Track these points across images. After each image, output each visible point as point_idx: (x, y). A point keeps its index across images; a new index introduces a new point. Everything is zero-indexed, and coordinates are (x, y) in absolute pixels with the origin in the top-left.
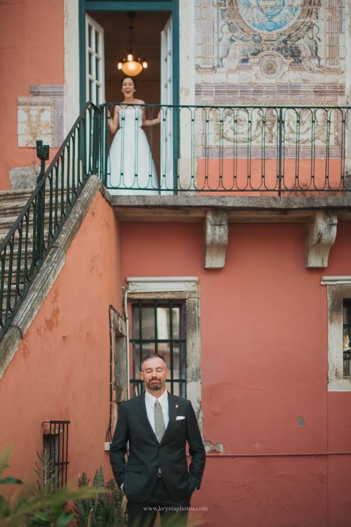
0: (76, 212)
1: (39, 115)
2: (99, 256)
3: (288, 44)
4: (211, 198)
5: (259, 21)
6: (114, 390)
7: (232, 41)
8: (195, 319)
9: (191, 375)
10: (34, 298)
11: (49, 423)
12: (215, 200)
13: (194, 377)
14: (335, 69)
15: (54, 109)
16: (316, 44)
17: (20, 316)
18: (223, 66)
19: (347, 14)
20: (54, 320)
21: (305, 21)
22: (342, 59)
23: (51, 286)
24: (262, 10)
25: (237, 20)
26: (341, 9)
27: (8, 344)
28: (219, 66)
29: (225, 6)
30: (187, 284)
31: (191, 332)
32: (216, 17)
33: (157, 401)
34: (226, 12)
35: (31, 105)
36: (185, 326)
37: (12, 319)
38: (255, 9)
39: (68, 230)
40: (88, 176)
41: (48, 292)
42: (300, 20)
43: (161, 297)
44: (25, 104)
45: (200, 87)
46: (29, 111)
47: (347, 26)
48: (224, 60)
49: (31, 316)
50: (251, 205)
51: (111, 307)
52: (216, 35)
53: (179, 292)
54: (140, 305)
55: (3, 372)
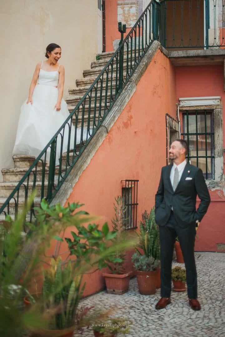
0: (144, 62)
1: (129, 10)
2: (159, 86)
6: (169, 162)
8: (219, 121)
9: (217, 153)
10: (116, 110)
11: (125, 181)
13: (219, 155)
15: (138, 6)
17: (107, 121)
20: (129, 122)
23: (127, 103)
27: (98, 136)
30: (214, 100)
31: (217, 128)
33: (177, 167)
35: (125, 4)
36: (214, 125)
37: (102, 122)
39: (138, 72)
40: (152, 41)
41: (124, 106)
43: (199, 108)
44: (121, 4)
46: (123, 8)
49: (113, 120)
51: (167, 115)
53: (210, 105)
54: (187, 114)
55: (95, 151)
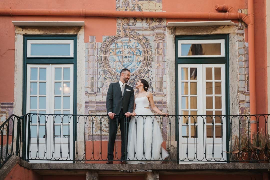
3: (135, 81)
4: (87, 165)
5: (120, 69)
7: (105, 79)
12: (89, 166)
14: (161, 93)
15: (8, 115)
16: (151, 81)
18: (100, 92)
19: (167, 65)
21: (145, 69)
22: (164, 88)
24: (121, 63)
25: (108, 68)
26: (164, 62)
28: (98, 92)
29: (102, 61)
32: (96, 67)
34: (102, 64)
38: (118, 63)
42: (142, 68)
45: (88, 103)
47: (167, 71)
48: (101, 89)
50: (109, 169)
52: (96, 76)
